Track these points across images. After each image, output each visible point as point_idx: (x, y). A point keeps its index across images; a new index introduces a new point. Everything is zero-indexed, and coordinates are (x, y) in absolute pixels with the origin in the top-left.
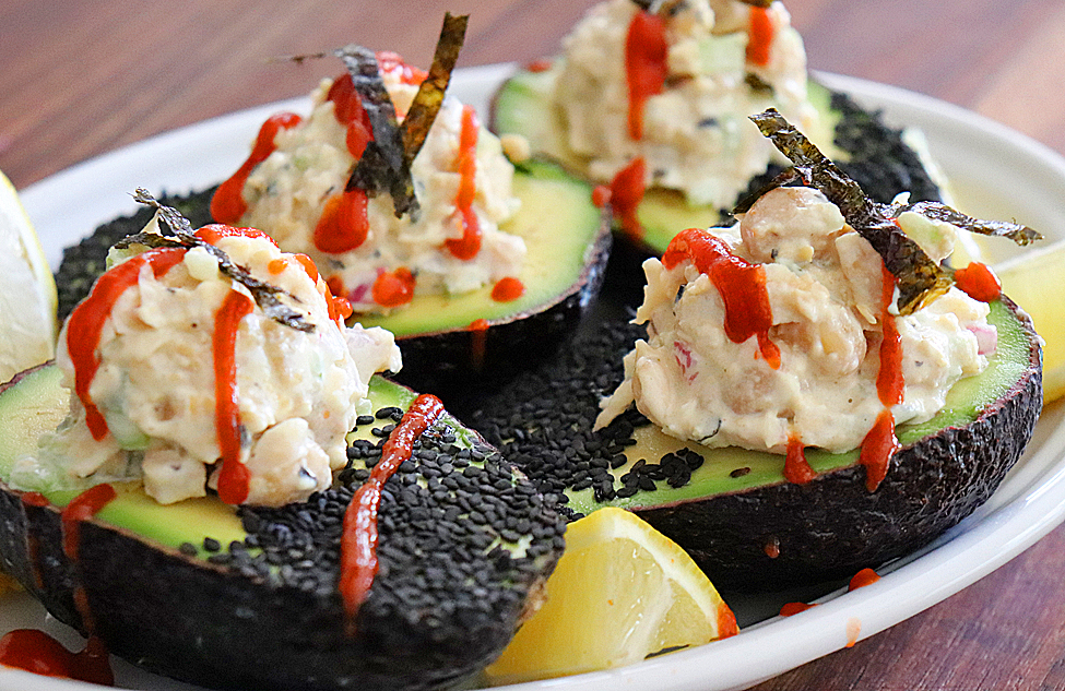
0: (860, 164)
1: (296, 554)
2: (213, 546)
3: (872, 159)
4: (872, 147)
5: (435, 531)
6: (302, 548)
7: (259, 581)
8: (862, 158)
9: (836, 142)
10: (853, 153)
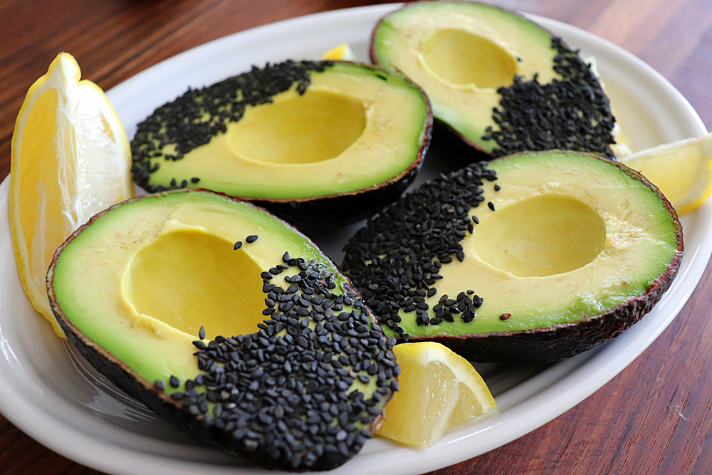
0: (568, 83)
1: (225, 395)
2: (175, 383)
3: (573, 81)
4: (574, 73)
5: (316, 372)
6: (229, 390)
7: (200, 417)
8: (568, 79)
9: (555, 68)
10: (564, 76)
